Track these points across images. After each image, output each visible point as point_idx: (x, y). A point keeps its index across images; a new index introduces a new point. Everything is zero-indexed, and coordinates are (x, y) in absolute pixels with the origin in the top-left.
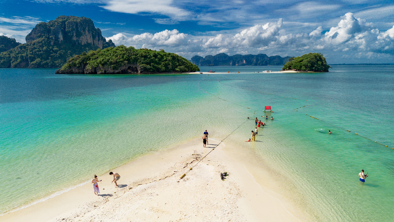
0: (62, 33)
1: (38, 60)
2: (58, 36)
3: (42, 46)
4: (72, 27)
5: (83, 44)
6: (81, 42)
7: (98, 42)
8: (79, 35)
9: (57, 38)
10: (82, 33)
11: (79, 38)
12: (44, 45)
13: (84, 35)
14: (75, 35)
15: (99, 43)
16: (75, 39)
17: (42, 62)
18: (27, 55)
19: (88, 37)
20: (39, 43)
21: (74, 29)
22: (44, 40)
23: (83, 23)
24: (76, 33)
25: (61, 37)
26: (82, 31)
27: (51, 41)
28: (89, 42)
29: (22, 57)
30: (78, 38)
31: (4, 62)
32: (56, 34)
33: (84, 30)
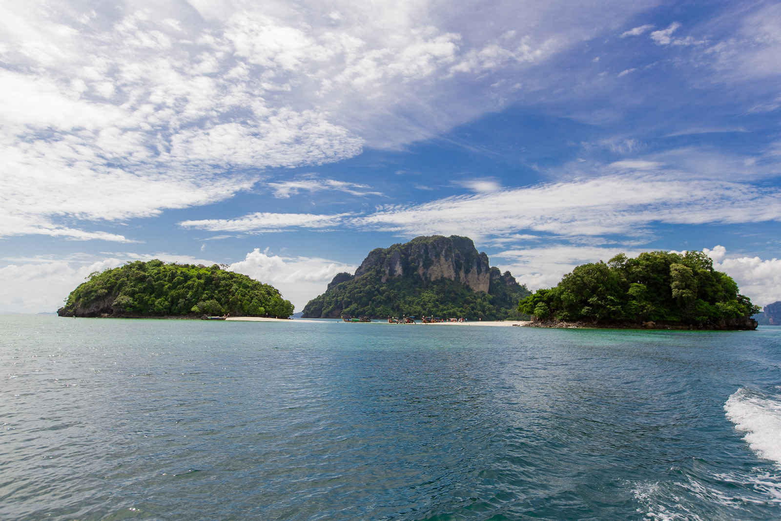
0: (402, 263)
1: (354, 306)
2: (394, 268)
3: (365, 285)
4: (418, 252)
5: (432, 280)
6: (431, 276)
7: (476, 276)
8: (428, 264)
9: (392, 272)
10: (433, 261)
11: (427, 270)
12: (368, 283)
13: (437, 264)
14: (421, 264)
15: (480, 277)
16: (421, 271)
17: (357, 309)
18: (343, 299)
19: (445, 266)
20: (363, 280)
21: (421, 256)
22: (371, 275)
23: (438, 244)
24: (424, 262)
25: (399, 270)
26: (433, 258)
27: (381, 277)
28: (446, 275)
29: (337, 301)
30: (425, 270)
31: (315, 309)
32: (391, 265)
33: (438, 256)
